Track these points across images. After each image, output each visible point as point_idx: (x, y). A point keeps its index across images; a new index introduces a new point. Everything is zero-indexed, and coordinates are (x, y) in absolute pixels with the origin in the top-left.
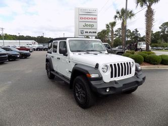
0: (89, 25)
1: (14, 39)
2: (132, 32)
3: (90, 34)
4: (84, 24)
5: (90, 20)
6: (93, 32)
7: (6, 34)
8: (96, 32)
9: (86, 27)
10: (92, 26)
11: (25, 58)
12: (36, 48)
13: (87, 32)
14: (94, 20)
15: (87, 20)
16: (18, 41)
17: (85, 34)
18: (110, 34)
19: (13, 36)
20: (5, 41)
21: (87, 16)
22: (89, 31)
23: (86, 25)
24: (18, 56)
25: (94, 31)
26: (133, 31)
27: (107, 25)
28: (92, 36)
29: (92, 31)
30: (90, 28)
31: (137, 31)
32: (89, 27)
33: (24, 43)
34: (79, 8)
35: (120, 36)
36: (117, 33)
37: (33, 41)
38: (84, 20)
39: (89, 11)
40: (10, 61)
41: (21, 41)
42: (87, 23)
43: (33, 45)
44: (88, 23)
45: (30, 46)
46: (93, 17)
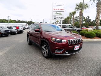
0: (59, 14)
3: (60, 19)
4: (56, 12)
5: (60, 10)
6: (62, 18)
7: (10, 20)
8: (63, 18)
9: (57, 15)
10: (61, 14)
11: (20, 33)
12: (27, 28)
13: (58, 18)
14: (62, 10)
17: (56, 19)
18: (72, 19)
19: (14, 21)
21: (58, 8)
22: (59, 17)
23: (57, 13)
24: (16, 32)
25: (62, 17)
26: (86, 18)
27: (70, 14)
30: (60, 15)
31: (89, 18)
32: (59, 15)
33: (20, 25)
35: (78, 21)
36: (76, 19)
38: (56, 10)
39: (59, 5)
40: (11, 35)
42: (58, 12)
43: (25, 26)
44: (59, 12)
46: (62, 8)
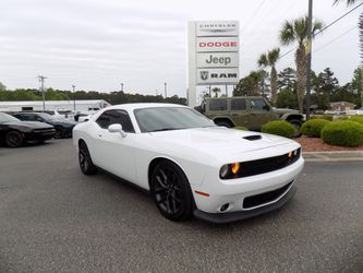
0: (221, 60)
1: (65, 99)
2: (317, 75)
3: (223, 80)
4: (207, 57)
5: (222, 48)
6: (229, 75)
7: (50, 89)
8: (235, 75)
9: (212, 64)
14: (230, 48)
15: (214, 48)
16: (72, 102)
18: (267, 82)
19: (64, 92)
20: (47, 103)
22: (219, 72)
25: (232, 71)
26: (321, 74)
28: (226, 84)
29: (227, 72)
30: (223, 65)
34: (196, 23)
35: (290, 86)
36: (282, 79)
37: (103, 101)
38: (207, 49)
39: (218, 28)
41: (77, 102)
42: (214, 55)
44: (218, 56)
46: (230, 40)
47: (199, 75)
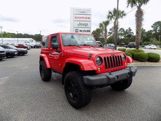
1: (13, 37)
2: (125, 30)
3: (85, 33)
4: (78, 23)
5: (84, 20)
6: (87, 31)
7: (5, 32)
8: (89, 31)
10: (86, 25)
11: (22, 55)
12: (33, 46)
14: (88, 20)
15: (81, 19)
16: (16, 39)
17: (79, 32)
18: (104, 32)
19: (12, 34)
20: (4, 39)
21: (81, 16)
22: (83, 29)
23: (81, 24)
24: (16, 54)
25: (88, 29)
27: (101, 24)
29: (86, 29)
30: (85, 26)
32: (83, 26)
33: (22, 41)
34: (74, 9)
36: (111, 31)
37: (31, 39)
38: (78, 19)
39: (83, 11)
40: (8, 58)
41: (19, 39)
42: (81, 22)
43: (30, 43)
44: (83, 23)
45: (28, 43)
46: (88, 16)
47: (75, 30)
